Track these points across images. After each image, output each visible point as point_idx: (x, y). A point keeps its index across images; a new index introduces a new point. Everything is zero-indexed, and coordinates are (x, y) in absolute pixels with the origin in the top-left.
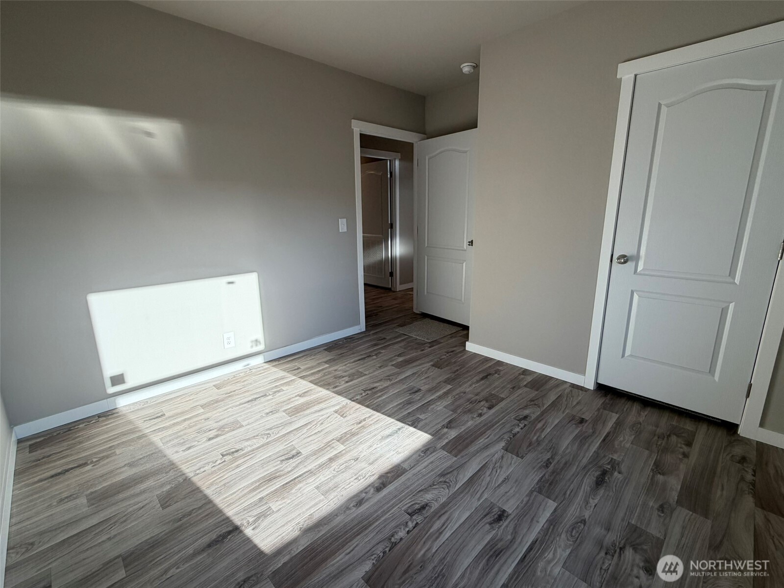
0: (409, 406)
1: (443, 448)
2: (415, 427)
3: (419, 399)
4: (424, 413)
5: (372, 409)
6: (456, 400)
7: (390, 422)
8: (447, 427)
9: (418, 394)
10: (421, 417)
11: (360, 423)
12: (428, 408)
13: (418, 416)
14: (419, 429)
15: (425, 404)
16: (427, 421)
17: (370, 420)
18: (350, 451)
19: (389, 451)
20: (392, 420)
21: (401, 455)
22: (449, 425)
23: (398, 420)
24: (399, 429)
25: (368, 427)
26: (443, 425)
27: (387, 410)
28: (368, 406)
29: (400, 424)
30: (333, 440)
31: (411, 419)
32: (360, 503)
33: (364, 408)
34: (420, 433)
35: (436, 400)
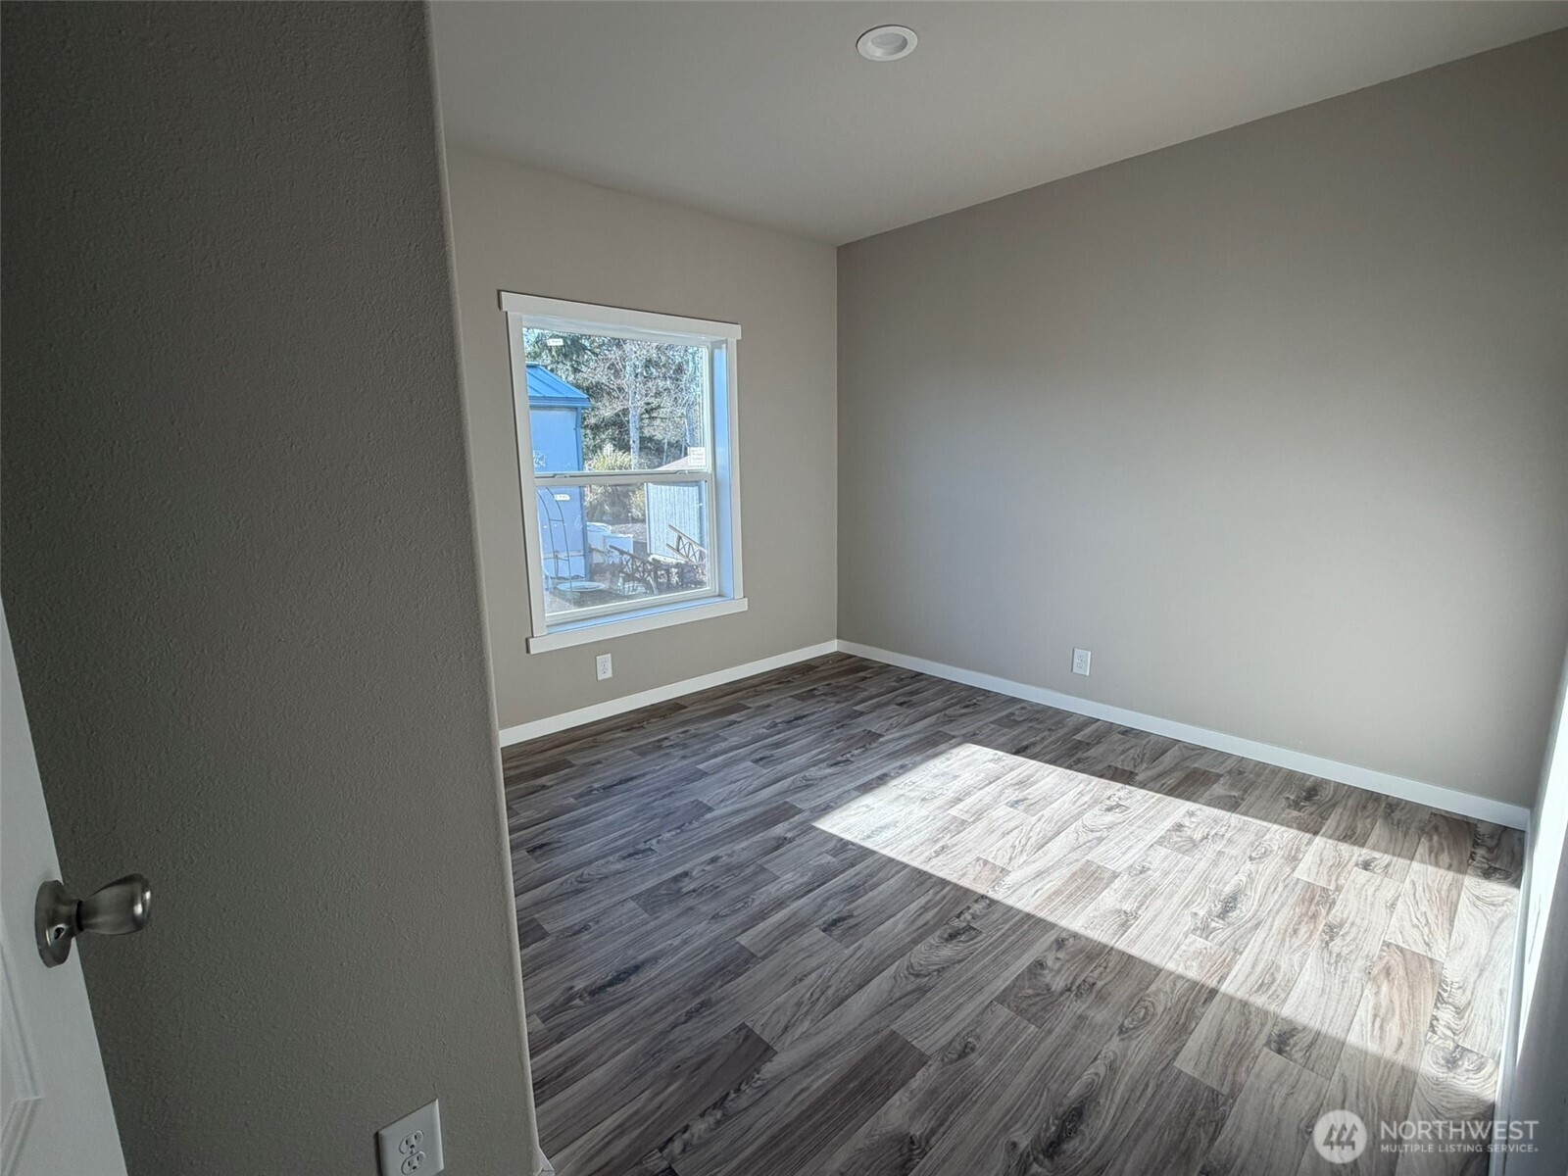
0: (853, 882)
1: (800, 811)
2: (842, 839)
3: (828, 899)
4: (822, 866)
5: (931, 876)
6: (747, 895)
7: (889, 849)
8: (785, 839)
9: (833, 916)
10: (829, 857)
11: (943, 847)
12: (814, 875)
13: (834, 860)
14: (836, 836)
15: (818, 886)
16: (818, 851)
17: (927, 854)
18: (939, 808)
19: (879, 809)
20: (884, 852)
21: (862, 804)
22: (781, 842)
23: (873, 852)
24: (869, 837)
25: (926, 841)
26: (791, 842)
27: (897, 872)
28: (944, 883)
29: (868, 844)
30: (974, 822)
31: (849, 854)
32: (902, 767)
33: (953, 878)
34: (834, 831)
35: (789, 898)
